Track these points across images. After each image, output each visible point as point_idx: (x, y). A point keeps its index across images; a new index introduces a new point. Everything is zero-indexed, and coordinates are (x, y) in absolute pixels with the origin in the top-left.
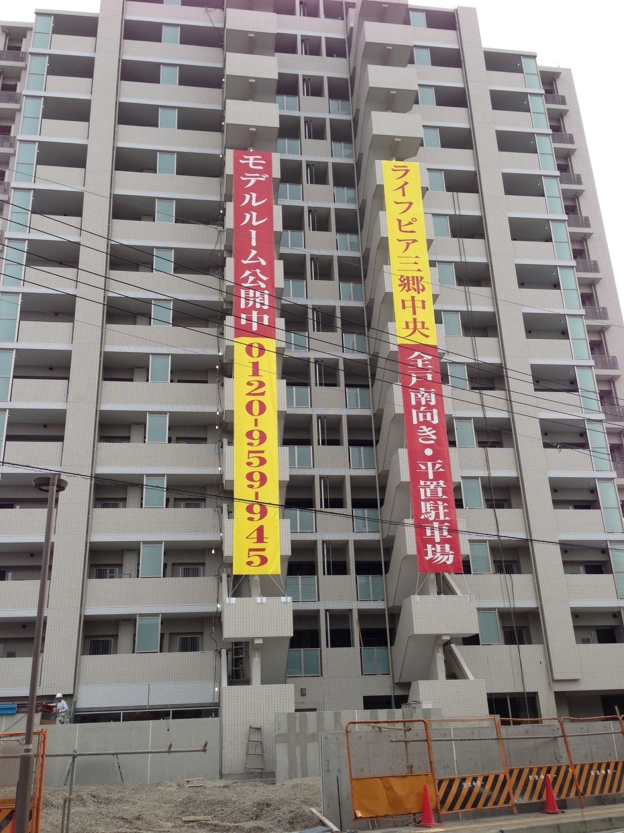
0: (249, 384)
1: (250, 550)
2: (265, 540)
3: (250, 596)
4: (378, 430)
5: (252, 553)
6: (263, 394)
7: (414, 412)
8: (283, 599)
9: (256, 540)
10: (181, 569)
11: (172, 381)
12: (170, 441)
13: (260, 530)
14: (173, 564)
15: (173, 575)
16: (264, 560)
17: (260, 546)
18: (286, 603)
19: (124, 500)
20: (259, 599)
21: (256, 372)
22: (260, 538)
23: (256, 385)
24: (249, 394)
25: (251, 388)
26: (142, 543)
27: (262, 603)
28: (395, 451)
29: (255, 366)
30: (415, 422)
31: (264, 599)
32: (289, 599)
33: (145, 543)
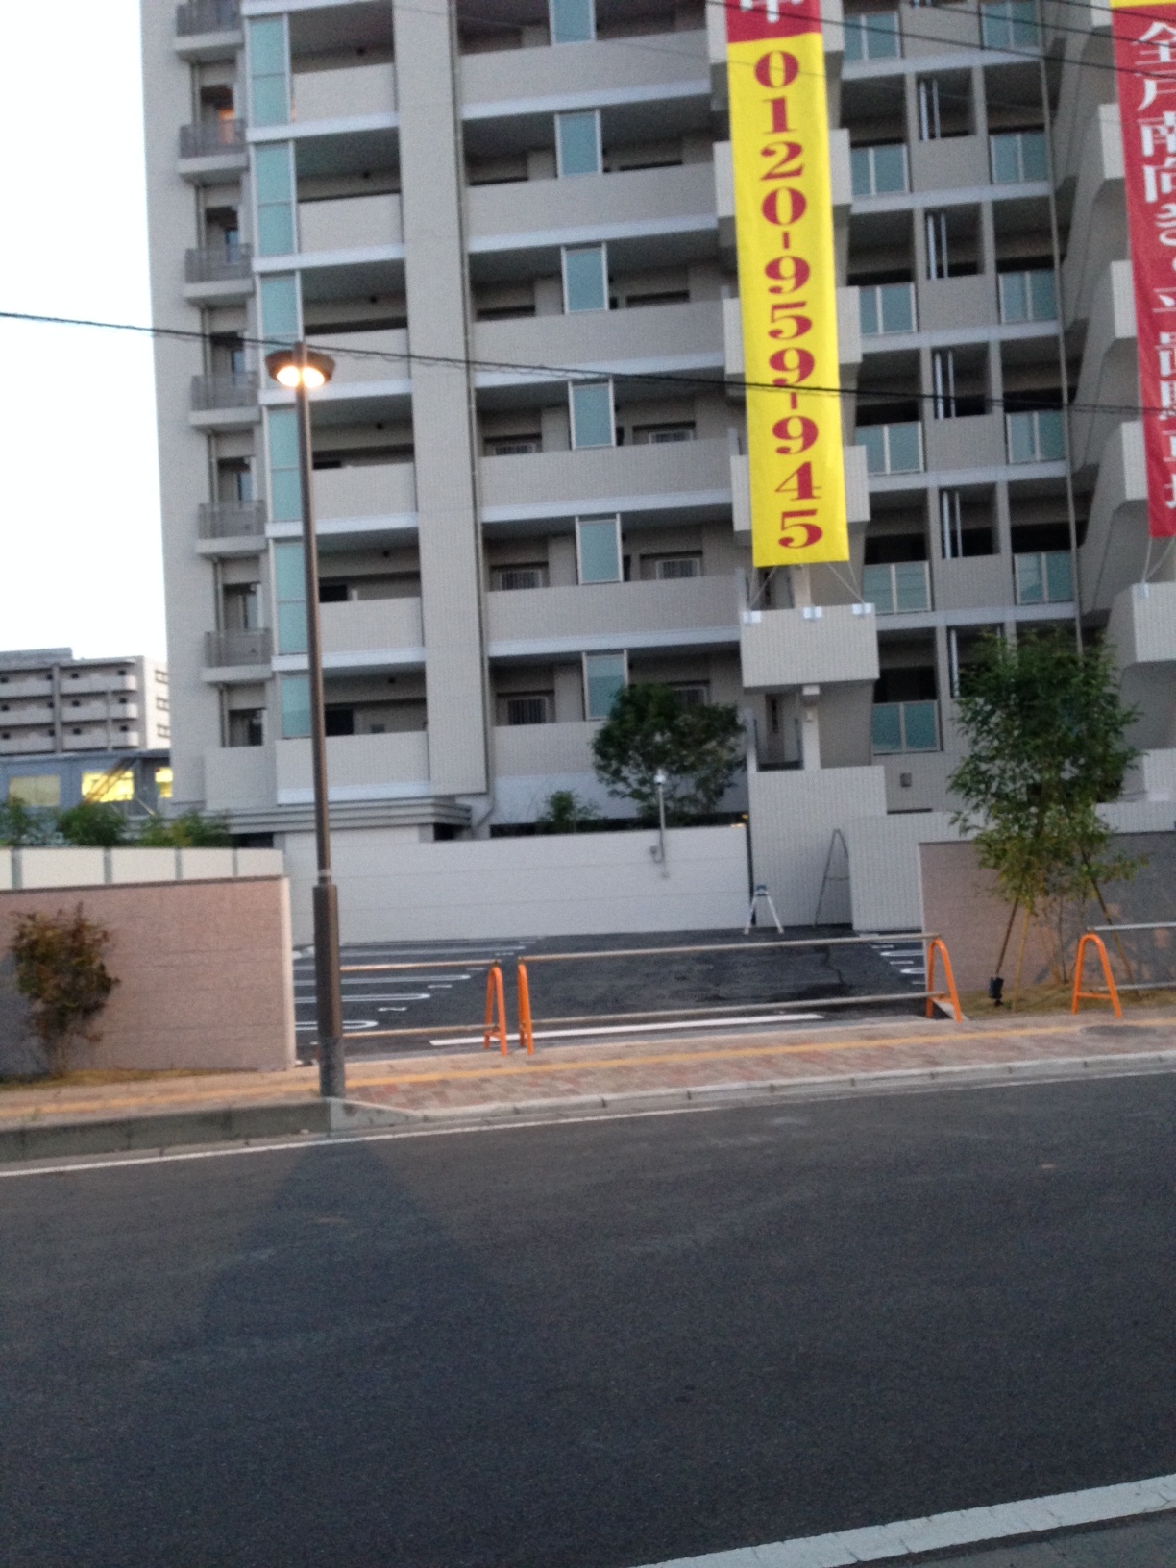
0: (767, 152)
1: (787, 515)
2: (815, 492)
3: (792, 606)
4: (1065, 230)
5: (789, 521)
6: (798, 172)
7: (1149, 172)
8: (856, 609)
9: (796, 494)
10: (658, 564)
11: (606, 170)
12: (614, 304)
13: (805, 473)
14: (643, 557)
15: (645, 575)
16: (814, 534)
17: (806, 504)
18: (862, 616)
19: (537, 437)
20: (807, 612)
21: (780, 123)
22: (805, 489)
23: (782, 152)
24: (769, 176)
25: (770, 163)
26: (577, 519)
27: (812, 620)
28: (1103, 272)
29: (779, 107)
30: (1151, 196)
31: (819, 611)
32: (869, 608)
33: (583, 518)
